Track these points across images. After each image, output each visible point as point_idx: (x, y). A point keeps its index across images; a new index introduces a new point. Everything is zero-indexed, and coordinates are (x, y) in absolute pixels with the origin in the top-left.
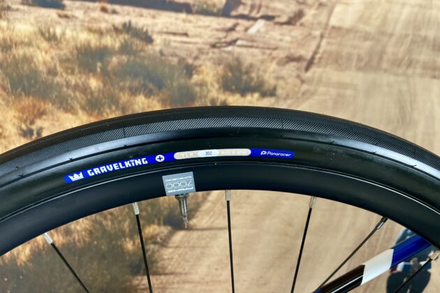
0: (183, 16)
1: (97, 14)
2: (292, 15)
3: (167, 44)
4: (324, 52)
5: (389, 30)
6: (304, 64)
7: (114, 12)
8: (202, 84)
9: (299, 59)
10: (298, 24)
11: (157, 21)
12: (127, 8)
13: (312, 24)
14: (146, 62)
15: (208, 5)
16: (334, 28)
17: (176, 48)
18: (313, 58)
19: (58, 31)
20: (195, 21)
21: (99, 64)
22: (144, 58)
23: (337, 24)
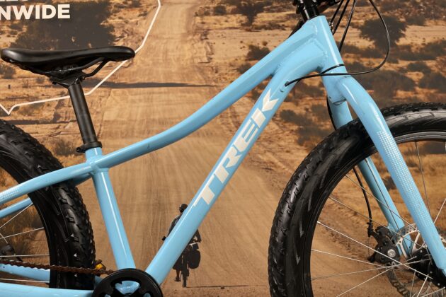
0: (36, 125)
4: (104, 132)
5: (134, 118)
16: (106, 121)
20: (41, 127)
23: (107, 119)
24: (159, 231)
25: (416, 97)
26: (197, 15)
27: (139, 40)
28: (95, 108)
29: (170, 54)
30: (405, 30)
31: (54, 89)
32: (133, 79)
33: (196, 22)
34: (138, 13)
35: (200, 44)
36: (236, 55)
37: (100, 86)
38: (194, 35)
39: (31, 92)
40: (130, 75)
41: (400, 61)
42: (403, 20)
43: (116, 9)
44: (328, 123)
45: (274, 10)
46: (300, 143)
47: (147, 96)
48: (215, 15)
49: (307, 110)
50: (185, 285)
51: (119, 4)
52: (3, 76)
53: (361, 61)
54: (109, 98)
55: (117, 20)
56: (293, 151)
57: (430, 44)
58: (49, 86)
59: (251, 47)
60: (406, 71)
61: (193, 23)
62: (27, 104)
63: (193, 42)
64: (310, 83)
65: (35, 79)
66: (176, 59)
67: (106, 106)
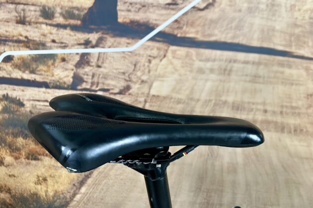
0: (43, 89)
2: (122, 88)
3: (34, 107)
10: (127, 93)
11: (25, 93)
12: (4, 86)
13: (138, 94)
14: (21, 118)
15: (60, 83)
16: (154, 96)
17: (41, 109)
20: (52, 93)
22: (20, 115)
23: (156, 94)
28: (139, 74)
31: (72, 33)
32: (207, 33)
37: (152, 39)
39: (33, 33)
40: (204, 25)
47: (224, 65)
54: (165, 61)
58: (64, 27)
62: (25, 53)
65: (38, 9)
66: (288, 6)
67: (157, 73)
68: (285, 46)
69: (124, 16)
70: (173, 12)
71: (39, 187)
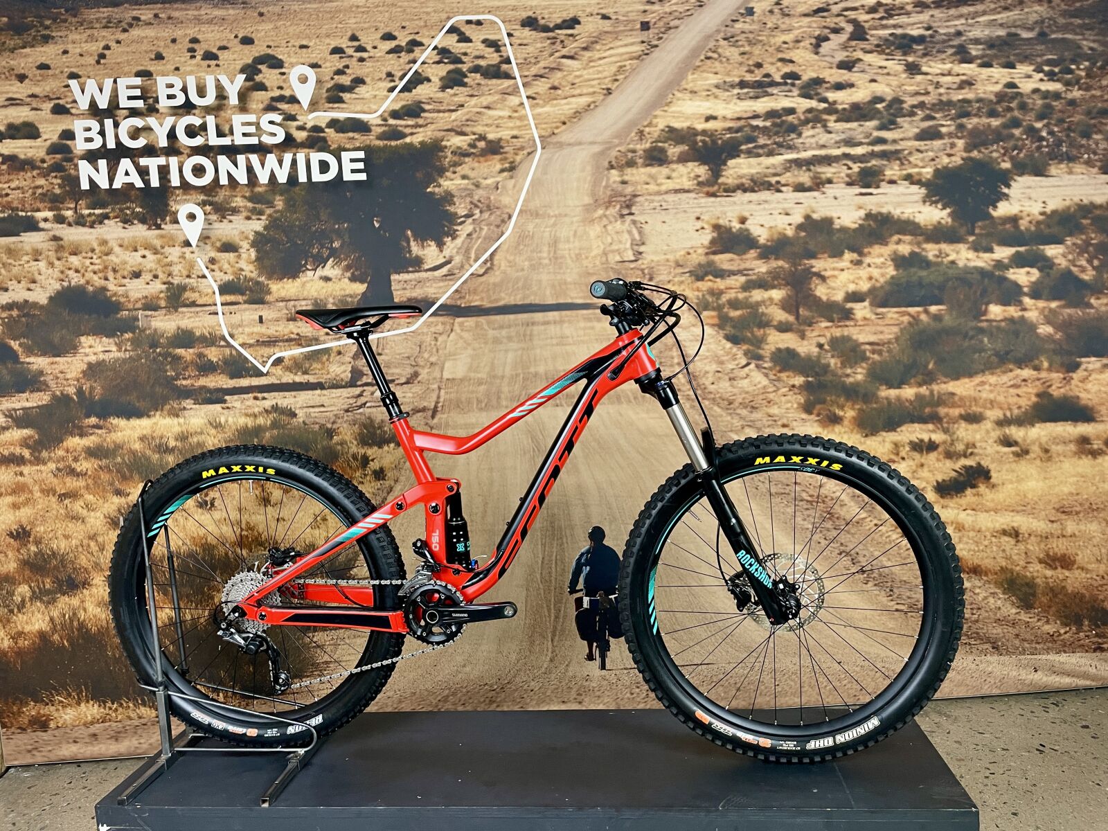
0: (318, 392)
1: (251, 402)
2: (408, 376)
3: (308, 415)
4: (445, 401)
5: (500, 374)
6: (430, 413)
7: (264, 398)
8: (342, 443)
9: (424, 410)
10: (416, 382)
11: (296, 399)
12: (276, 394)
13: (428, 380)
14: (293, 432)
16: (448, 379)
17: (316, 417)
18: (436, 407)
19: (223, 420)
20: (328, 394)
21: (256, 440)
22: (291, 429)
23: (450, 376)
24: (553, 575)
25: (1023, 316)
26: (612, 167)
27: (503, 221)
28: (426, 355)
29: (561, 246)
30: (1008, 186)
32: (493, 298)
33: (612, 180)
34: (499, 167)
35: (618, 225)
36: (688, 244)
37: (434, 314)
38: (607, 208)
39: (304, 328)
40: (488, 290)
41: (996, 248)
42: (1006, 165)
43: (456, 158)
44: (859, 370)
45: (761, 151)
46: (808, 408)
47: (521, 330)
48: (647, 165)
49: (820, 346)
50: (603, 667)
51: (459, 148)
52: (245, 298)
53: (923, 249)
54: (453, 335)
55: (459, 181)
56: (795, 423)
57: (1054, 212)
59: (717, 227)
60: (1007, 267)
61: (604, 184)
62: (297, 351)
63: (605, 221)
64: (827, 294)
65: (309, 302)
66: (573, 256)
67: (447, 351)
68: (584, 298)
69: (399, 296)
70: (451, 283)
71: (317, 532)
